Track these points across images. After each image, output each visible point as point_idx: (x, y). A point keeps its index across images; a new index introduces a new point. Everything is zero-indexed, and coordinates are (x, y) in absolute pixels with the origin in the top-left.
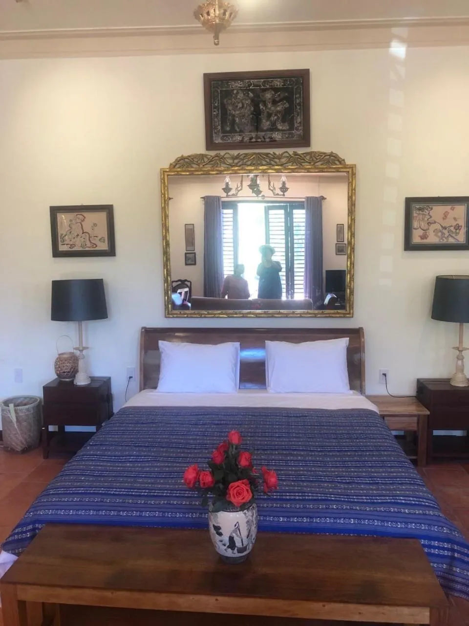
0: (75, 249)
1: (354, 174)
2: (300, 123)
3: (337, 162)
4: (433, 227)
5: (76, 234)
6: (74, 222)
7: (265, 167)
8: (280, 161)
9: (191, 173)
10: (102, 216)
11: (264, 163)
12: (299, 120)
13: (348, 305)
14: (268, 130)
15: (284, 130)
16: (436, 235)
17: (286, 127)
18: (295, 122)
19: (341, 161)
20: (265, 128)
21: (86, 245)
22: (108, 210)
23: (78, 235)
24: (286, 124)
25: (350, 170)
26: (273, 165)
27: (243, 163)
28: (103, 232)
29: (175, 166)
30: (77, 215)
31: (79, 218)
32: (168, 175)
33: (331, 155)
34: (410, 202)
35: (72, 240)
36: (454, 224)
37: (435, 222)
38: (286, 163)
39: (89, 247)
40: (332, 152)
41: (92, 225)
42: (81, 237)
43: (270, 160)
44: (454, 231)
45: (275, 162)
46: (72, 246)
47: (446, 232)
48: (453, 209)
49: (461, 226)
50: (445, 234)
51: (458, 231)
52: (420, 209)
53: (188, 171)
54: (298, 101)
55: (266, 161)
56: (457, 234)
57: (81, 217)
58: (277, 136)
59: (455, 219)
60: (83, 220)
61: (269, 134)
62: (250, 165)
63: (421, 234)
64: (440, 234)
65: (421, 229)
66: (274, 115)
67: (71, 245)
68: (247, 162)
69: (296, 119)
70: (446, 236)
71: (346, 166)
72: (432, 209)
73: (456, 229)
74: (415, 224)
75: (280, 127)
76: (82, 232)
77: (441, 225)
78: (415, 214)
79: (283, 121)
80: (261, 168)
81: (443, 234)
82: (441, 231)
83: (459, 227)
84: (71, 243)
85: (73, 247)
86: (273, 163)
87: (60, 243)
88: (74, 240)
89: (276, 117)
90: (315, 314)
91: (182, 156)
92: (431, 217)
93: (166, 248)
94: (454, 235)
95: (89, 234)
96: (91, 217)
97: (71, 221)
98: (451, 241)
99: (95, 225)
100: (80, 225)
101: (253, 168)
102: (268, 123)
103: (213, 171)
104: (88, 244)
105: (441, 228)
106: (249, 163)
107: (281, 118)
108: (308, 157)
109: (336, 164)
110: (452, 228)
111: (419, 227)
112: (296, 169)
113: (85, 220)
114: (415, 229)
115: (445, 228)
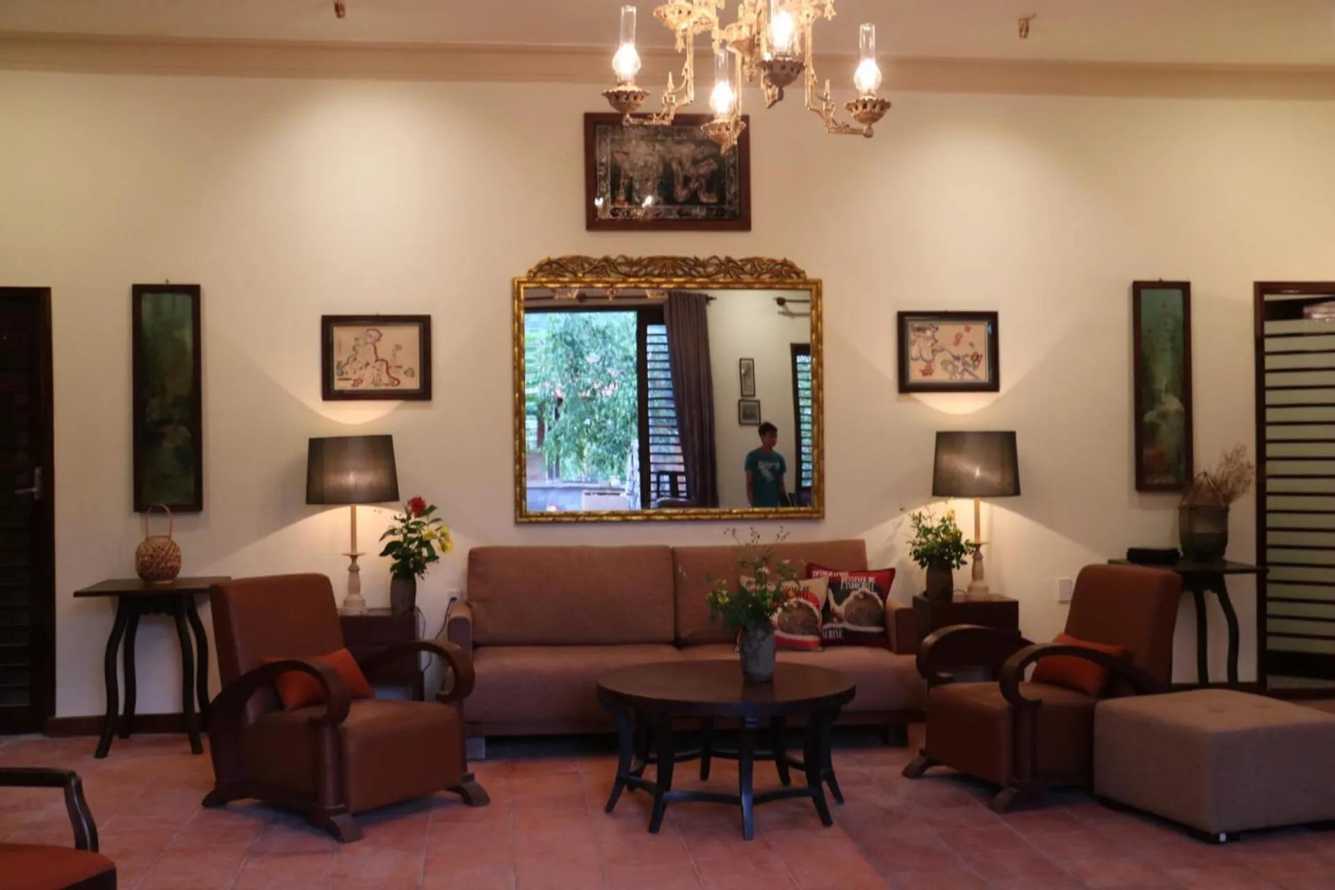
0: (363, 387)
1: (819, 294)
2: (735, 194)
3: (794, 276)
4: (939, 358)
5: (364, 363)
6: (361, 342)
7: (682, 280)
8: (705, 271)
9: (564, 285)
10: (413, 332)
11: (680, 272)
12: (733, 190)
13: (815, 498)
14: (685, 203)
15: (710, 204)
16: (945, 369)
17: (713, 199)
18: (727, 193)
19: (799, 273)
20: (681, 200)
21: (380, 380)
22: (424, 323)
23: (367, 364)
24: (714, 195)
25: (814, 287)
26: (694, 277)
27: (646, 271)
28: (411, 359)
29: (535, 274)
30: (368, 330)
31: (371, 336)
32: (525, 288)
33: (785, 263)
34: (903, 318)
35: (358, 372)
36: (971, 351)
37: (942, 350)
38: (715, 274)
39: (387, 385)
40: (785, 260)
41: (394, 348)
42: (374, 367)
43: (690, 269)
44: (971, 363)
45: (699, 273)
46: (358, 381)
47: (959, 364)
48: (968, 330)
49: (981, 356)
50: (958, 368)
51: (976, 363)
52: (919, 329)
53: (559, 282)
54: (731, 162)
55: (683, 270)
56: (975, 367)
57: (374, 334)
58: (698, 212)
59: (972, 345)
60: (378, 340)
61: (686, 208)
62: (659, 276)
63: (923, 368)
64: (950, 367)
65: (923, 359)
66: (694, 180)
67: (355, 380)
68: (652, 271)
69: (729, 189)
70: (960, 370)
71: (806, 282)
72: (937, 329)
73: (974, 361)
74: (913, 351)
75: (704, 199)
76: (374, 358)
77: (951, 354)
78: (912, 336)
79: (709, 190)
80: (675, 280)
81: (955, 367)
82: (952, 363)
83: (978, 356)
84: (356, 377)
85: (359, 384)
86: (694, 273)
87: (336, 377)
88: (362, 372)
89: (697, 184)
90: (764, 513)
91: (549, 259)
92: (936, 341)
93: (520, 404)
94: (971, 369)
95: (387, 363)
96: (391, 335)
97: (356, 339)
98: (968, 378)
99: (398, 347)
100: (373, 348)
101: (663, 280)
102: (685, 192)
103: (599, 282)
104: (385, 379)
105: (952, 359)
106: (656, 272)
107: (705, 187)
108: (748, 267)
109: (791, 278)
110: (968, 359)
111: (919, 356)
112: (731, 283)
113: (382, 339)
114: (914, 360)
115: (957, 358)
